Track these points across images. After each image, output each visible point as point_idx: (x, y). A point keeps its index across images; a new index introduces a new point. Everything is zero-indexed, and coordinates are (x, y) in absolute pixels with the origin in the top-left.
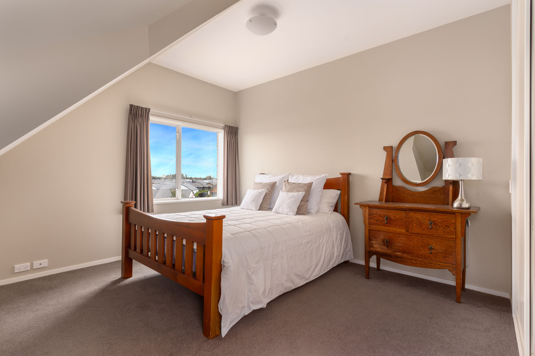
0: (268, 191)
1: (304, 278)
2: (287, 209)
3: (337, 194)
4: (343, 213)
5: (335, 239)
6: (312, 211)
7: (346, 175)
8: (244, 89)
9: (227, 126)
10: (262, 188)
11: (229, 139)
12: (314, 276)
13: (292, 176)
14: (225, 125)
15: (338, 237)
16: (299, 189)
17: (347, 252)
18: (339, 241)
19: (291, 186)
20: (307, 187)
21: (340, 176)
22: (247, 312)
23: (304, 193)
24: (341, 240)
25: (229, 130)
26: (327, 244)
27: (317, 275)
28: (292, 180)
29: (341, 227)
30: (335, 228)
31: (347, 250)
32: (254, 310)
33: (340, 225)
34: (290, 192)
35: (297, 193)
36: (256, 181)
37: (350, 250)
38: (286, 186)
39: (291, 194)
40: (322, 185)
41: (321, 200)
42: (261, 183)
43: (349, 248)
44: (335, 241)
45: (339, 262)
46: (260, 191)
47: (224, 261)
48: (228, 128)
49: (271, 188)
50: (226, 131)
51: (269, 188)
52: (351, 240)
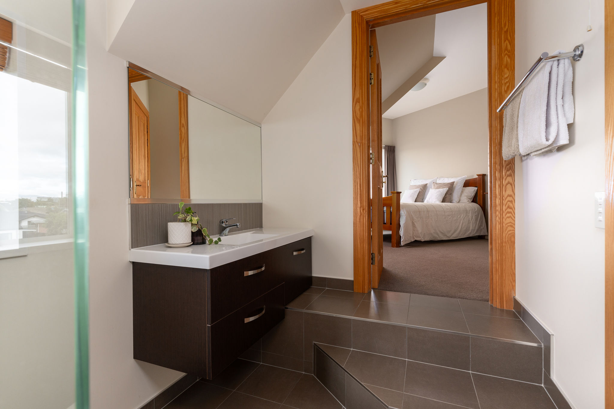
0: (421, 190)
1: (446, 235)
2: (435, 199)
3: (474, 190)
4: (479, 203)
5: (471, 218)
6: (453, 201)
7: (481, 176)
8: (400, 116)
9: (387, 146)
10: (416, 188)
11: (388, 156)
12: (453, 237)
13: (440, 179)
14: (386, 146)
15: (474, 218)
16: (444, 186)
17: (481, 229)
18: (474, 220)
19: (438, 185)
20: (450, 185)
21: (477, 177)
22: (413, 240)
23: (447, 189)
24: (476, 220)
25: (388, 149)
26: (463, 220)
27: (455, 237)
28: (438, 182)
29: (476, 212)
30: (470, 211)
31: (482, 228)
32: (416, 240)
33: (475, 210)
34: (438, 189)
35: (442, 189)
36: (411, 184)
37: (484, 228)
38: (434, 185)
39: (438, 190)
40: (462, 184)
41: (461, 194)
42: (415, 186)
43: (483, 227)
44: (471, 220)
45: (474, 234)
46: (415, 190)
47: (401, 213)
48: (388, 147)
49: (423, 188)
50: (386, 149)
51: (422, 188)
52: (485, 221)
